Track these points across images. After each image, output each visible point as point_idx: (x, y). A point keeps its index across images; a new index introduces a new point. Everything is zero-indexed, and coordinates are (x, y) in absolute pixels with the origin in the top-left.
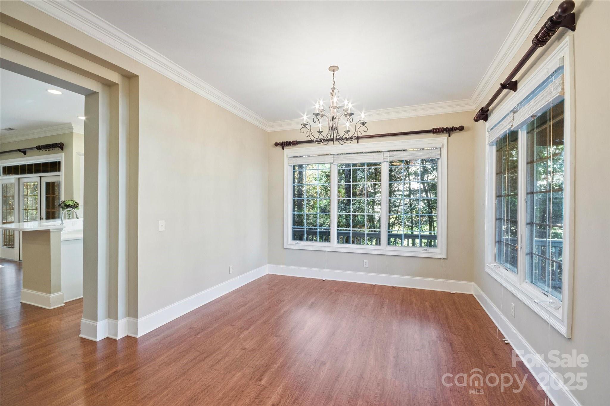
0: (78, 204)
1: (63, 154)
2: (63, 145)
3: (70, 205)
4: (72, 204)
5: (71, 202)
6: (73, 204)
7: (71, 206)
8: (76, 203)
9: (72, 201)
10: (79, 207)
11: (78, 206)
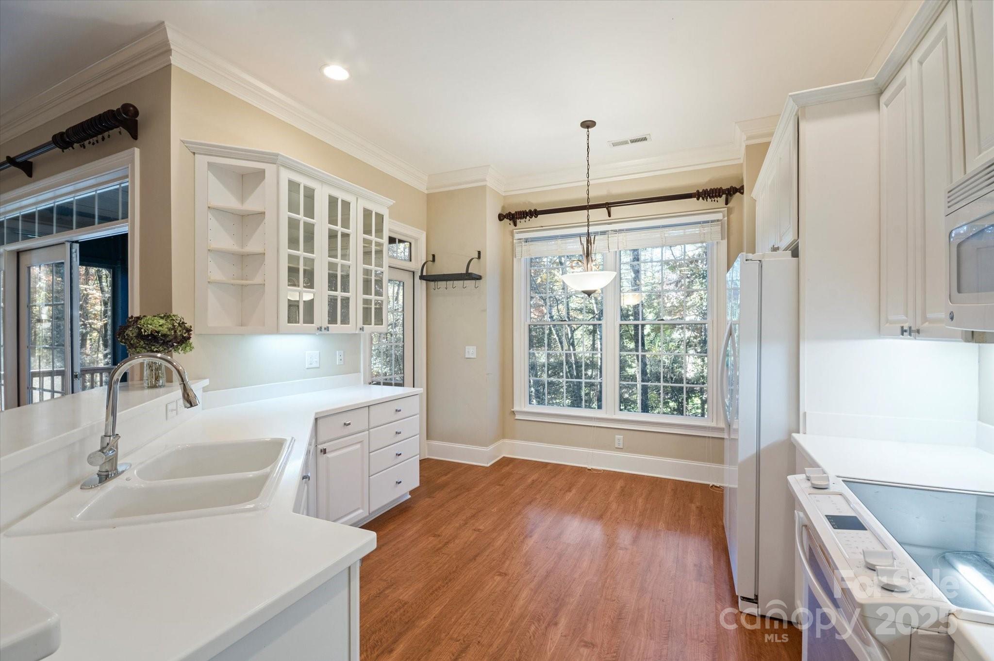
0: (189, 331)
1: (137, 151)
2: (136, 113)
3: (158, 332)
4: (164, 330)
5: (162, 322)
6: (170, 329)
7: (165, 335)
8: (182, 324)
9: (167, 317)
10: (191, 341)
11: (189, 338)
